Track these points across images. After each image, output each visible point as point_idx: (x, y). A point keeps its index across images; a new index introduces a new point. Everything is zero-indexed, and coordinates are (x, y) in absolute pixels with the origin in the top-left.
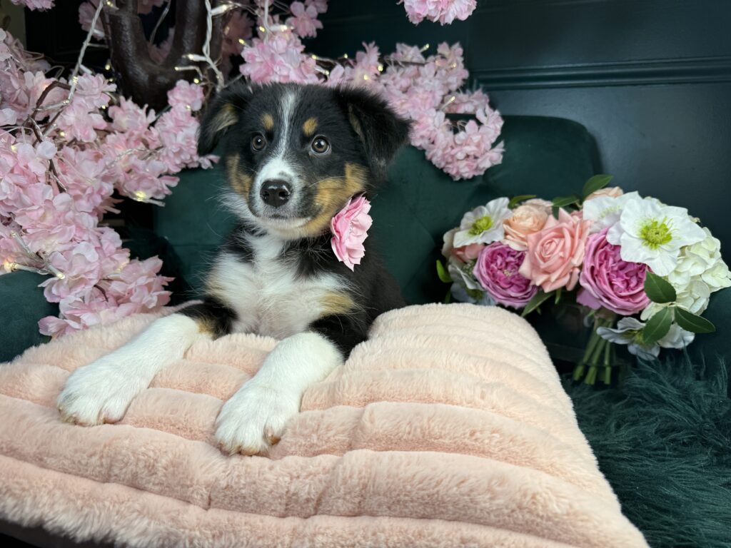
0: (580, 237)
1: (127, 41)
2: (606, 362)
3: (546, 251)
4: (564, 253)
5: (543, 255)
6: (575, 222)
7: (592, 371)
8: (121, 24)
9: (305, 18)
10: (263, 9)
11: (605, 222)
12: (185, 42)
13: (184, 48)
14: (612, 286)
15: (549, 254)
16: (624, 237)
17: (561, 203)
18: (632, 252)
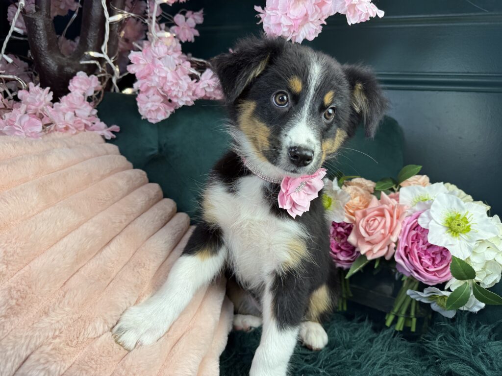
0: (398, 218)
1: (41, 39)
2: (413, 314)
3: (370, 227)
4: (385, 230)
5: (367, 230)
6: (394, 205)
7: (401, 320)
8: (35, 24)
9: (185, 27)
10: (151, 18)
11: (417, 208)
12: (89, 41)
13: (88, 46)
14: (421, 263)
15: (372, 230)
16: (432, 223)
17: (382, 188)
18: (438, 237)
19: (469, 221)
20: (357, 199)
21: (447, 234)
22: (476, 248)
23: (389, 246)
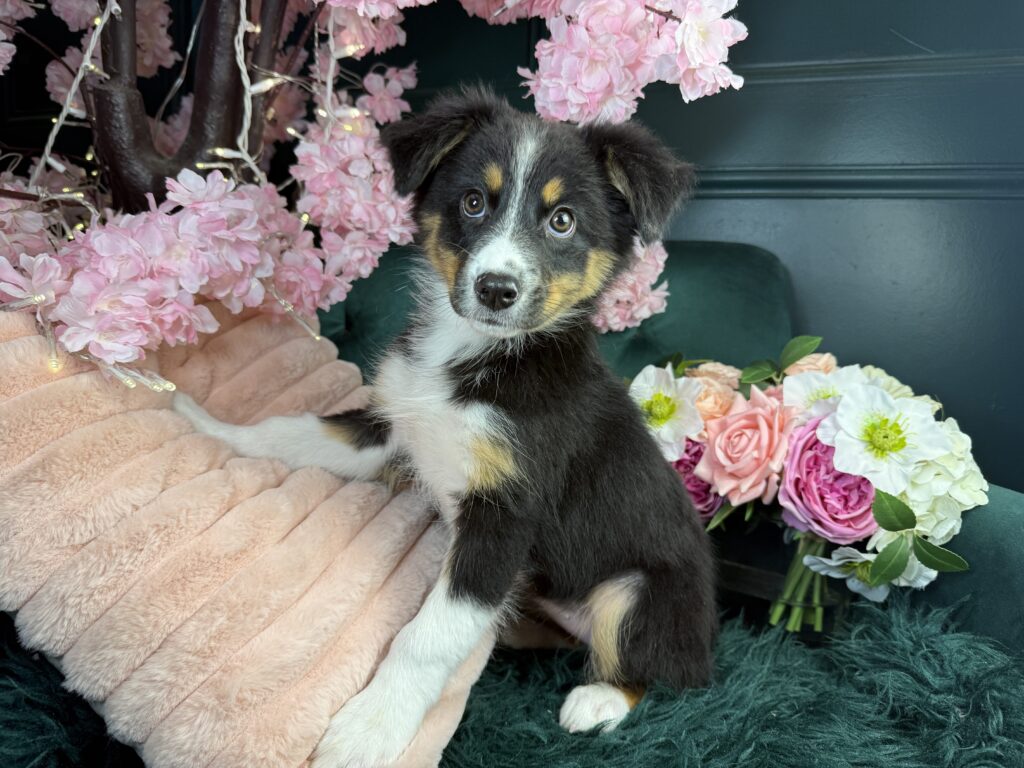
0: (781, 430)
1: (121, 128)
2: (816, 600)
3: (734, 447)
4: (760, 453)
5: (729, 453)
6: (774, 407)
7: (797, 613)
8: (110, 102)
9: (385, 97)
10: (324, 83)
11: (815, 412)
12: (209, 129)
13: (206, 137)
14: (825, 505)
15: (738, 453)
16: (840, 436)
17: (753, 378)
18: (850, 459)
19: (902, 429)
20: (711, 399)
21: (867, 454)
22: (916, 476)
23: (767, 480)
